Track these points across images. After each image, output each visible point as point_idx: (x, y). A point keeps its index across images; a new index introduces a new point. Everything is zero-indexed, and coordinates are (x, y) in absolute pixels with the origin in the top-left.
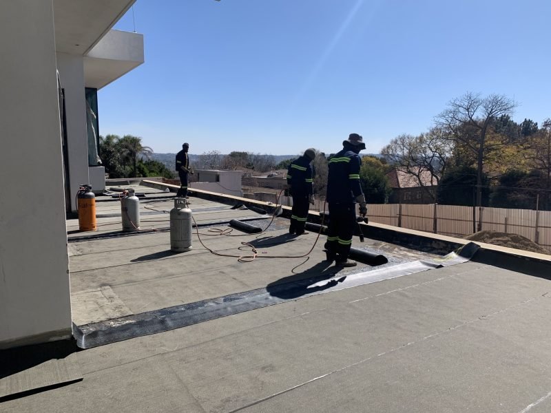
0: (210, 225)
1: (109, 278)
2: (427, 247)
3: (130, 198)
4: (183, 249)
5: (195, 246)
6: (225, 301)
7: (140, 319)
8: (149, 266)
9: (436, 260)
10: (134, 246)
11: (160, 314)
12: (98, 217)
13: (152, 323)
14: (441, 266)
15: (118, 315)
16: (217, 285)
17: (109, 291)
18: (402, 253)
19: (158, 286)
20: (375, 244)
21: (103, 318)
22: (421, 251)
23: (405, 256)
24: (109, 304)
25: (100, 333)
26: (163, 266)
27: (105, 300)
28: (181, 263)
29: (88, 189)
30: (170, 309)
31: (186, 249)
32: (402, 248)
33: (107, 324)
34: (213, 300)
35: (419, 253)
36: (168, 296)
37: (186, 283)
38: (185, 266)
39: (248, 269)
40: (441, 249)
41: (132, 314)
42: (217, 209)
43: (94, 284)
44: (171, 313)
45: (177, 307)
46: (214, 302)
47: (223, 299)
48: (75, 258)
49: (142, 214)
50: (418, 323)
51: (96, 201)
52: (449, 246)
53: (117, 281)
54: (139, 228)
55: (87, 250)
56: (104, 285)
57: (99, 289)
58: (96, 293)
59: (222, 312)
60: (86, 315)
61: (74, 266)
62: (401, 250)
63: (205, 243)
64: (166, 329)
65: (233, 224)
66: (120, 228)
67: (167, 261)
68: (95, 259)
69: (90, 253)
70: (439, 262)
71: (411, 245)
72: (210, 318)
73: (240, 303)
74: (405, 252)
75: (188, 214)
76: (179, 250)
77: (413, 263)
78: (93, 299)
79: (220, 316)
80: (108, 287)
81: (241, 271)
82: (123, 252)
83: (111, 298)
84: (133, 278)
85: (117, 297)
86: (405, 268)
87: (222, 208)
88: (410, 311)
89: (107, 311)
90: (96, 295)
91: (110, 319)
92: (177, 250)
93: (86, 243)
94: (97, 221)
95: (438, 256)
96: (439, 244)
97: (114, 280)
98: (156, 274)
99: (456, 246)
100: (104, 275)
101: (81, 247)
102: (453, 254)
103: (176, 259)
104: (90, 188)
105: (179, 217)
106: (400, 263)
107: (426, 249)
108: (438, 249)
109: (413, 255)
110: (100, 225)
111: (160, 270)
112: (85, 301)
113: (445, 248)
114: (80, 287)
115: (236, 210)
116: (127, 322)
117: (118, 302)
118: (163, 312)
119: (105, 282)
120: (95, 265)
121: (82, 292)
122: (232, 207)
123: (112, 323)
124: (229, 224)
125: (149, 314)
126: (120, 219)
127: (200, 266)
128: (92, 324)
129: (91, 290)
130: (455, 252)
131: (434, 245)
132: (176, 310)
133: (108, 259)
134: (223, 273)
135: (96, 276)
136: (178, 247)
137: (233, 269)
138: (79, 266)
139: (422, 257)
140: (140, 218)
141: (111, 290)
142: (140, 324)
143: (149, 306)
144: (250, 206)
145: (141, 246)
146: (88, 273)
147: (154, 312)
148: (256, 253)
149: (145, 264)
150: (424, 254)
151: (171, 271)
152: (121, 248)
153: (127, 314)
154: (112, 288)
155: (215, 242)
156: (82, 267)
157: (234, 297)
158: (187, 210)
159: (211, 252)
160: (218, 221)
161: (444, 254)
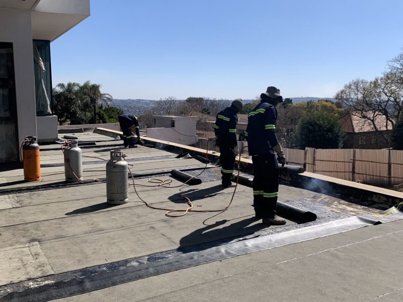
0: (151, 175)
1: (40, 233)
2: (368, 201)
3: (72, 149)
4: (118, 202)
5: (131, 199)
6: (148, 260)
7: (60, 279)
8: (82, 220)
9: (375, 215)
10: (74, 198)
11: (80, 274)
12: (42, 166)
13: (70, 283)
14: (379, 223)
15: (39, 274)
16: (144, 242)
17: (36, 248)
18: (341, 207)
19: (86, 242)
20: (314, 197)
21: (23, 278)
22: (361, 205)
23: (343, 210)
24: (33, 261)
25: (15, 295)
26: (95, 220)
27: (31, 257)
28: (114, 217)
29: (33, 140)
30: (92, 269)
31: (122, 202)
32: (342, 201)
33: (26, 285)
34: (136, 259)
35: (359, 207)
36: (93, 253)
37: (114, 239)
38: (117, 220)
39: (179, 224)
40: (382, 203)
41: (53, 273)
42: (162, 157)
43: (24, 240)
44: (92, 272)
45: (99, 266)
46: (137, 261)
47: (147, 258)
48: (13, 210)
49: (84, 163)
50: (345, 289)
51: (41, 150)
52: (390, 200)
53: (47, 236)
54: (82, 179)
55: (27, 201)
56: (34, 240)
57: (27, 245)
58: (24, 249)
59: (143, 272)
60: (7, 274)
61: (10, 219)
62: (340, 204)
63: (142, 195)
64: (83, 291)
65: (175, 175)
66: (62, 178)
67: (101, 214)
68: (32, 212)
69: (29, 205)
70: (377, 218)
71: (352, 198)
72: (130, 280)
73: (163, 263)
74: (344, 206)
75: (123, 167)
76: (115, 202)
77: (350, 218)
78: (18, 256)
79: (141, 277)
80: (37, 243)
81: (172, 226)
82: (60, 204)
83: (37, 255)
84: (64, 233)
85: (43, 254)
86: (340, 225)
87: (167, 157)
88: (339, 275)
89: (29, 269)
90: (23, 252)
91: (30, 279)
92: (112, 203)
93: (27, 194)
94: (41, 171)
95: (378, 211)
96: (379, 198)
97: (44, 235)
98: (87, 228)
99: (397, 201)
100: (37, 229)
101: (22, 198)
102: (394, 209)
103: (110, 212)
104: (35, 139)
105: (115, 170)
106: (337, 218)
107: (366, 203)
108: (378, 203)
109: (351, 209)
110: (45, 175)
111: (92, 224)
112: (10, 258)
113: (386, 202)
114: (10, 242)
115: (181, 158)
116: (47, 282)
117: (42, 259)
118: (84, 271)
119: (35, 237)
120: (30, 219)
121: (11, 248)
122: (177, 155)
123: (31, 283)
124: (170, 174)
125: (69, 274)
126: (63, 169)
127: (132, 221)
128: (12, 284)
129: (19, 246)
130: (396, 207)
131: (375, 199)
132: (98, 270)
133: (44, 212)
134: (153, 228)
135: (28, 230)
136: (114, 199)
137: (164, 224)
138: (15, 219)
139: (362, 212)
140: (82, 167)
141: (39, 246)
142: (59, 285)
143: (71, 265)
144: (195, 155)
145: (80, 197)
146: (21, 227)
147: (75, 272)
148: (191, 206)
149: (79, 217)
150: (363, 209)
151: (102, 225)
152: (59, 200)
153: (48, 274)
154: (40, 244)
155: (152, 193)
156: (17, 221)
157: (160, 255)
158: (122, 163)
159: (147, 204)
160: (160, 171)
161: (385, 209)
